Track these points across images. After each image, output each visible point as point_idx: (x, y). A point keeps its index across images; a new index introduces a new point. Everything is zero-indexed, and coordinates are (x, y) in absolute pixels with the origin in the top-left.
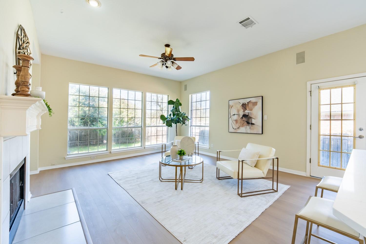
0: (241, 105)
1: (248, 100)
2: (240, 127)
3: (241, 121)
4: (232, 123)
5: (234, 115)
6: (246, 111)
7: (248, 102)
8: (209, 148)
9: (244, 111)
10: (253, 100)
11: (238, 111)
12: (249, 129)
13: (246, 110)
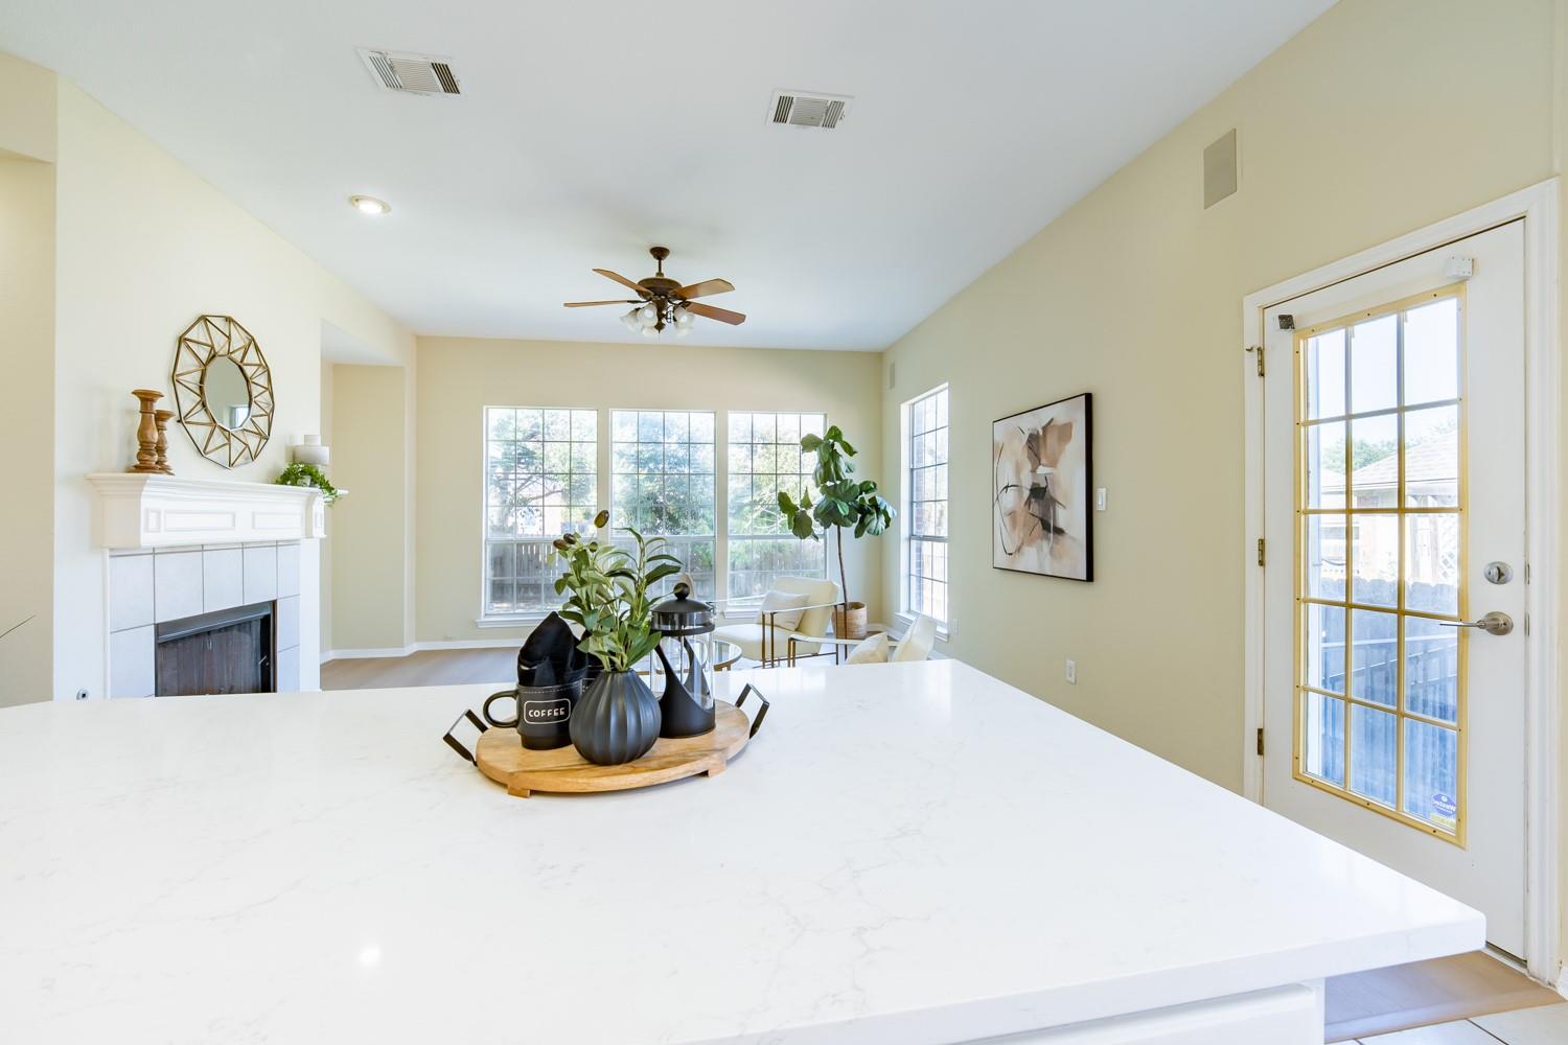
0: (1025, 438)
1: (1044, 416)
2: (1022, 544)
3: (1025, 517)
4: (1003, 527)
5: (1007, 487)
6: (1041, 470)
7: (1043, 425)
8: (948, 636)
9: (1033, 471)
10: (1058, 413)
11: (1018, 471)
12: (1049, 556)
13: (1040, 464)
